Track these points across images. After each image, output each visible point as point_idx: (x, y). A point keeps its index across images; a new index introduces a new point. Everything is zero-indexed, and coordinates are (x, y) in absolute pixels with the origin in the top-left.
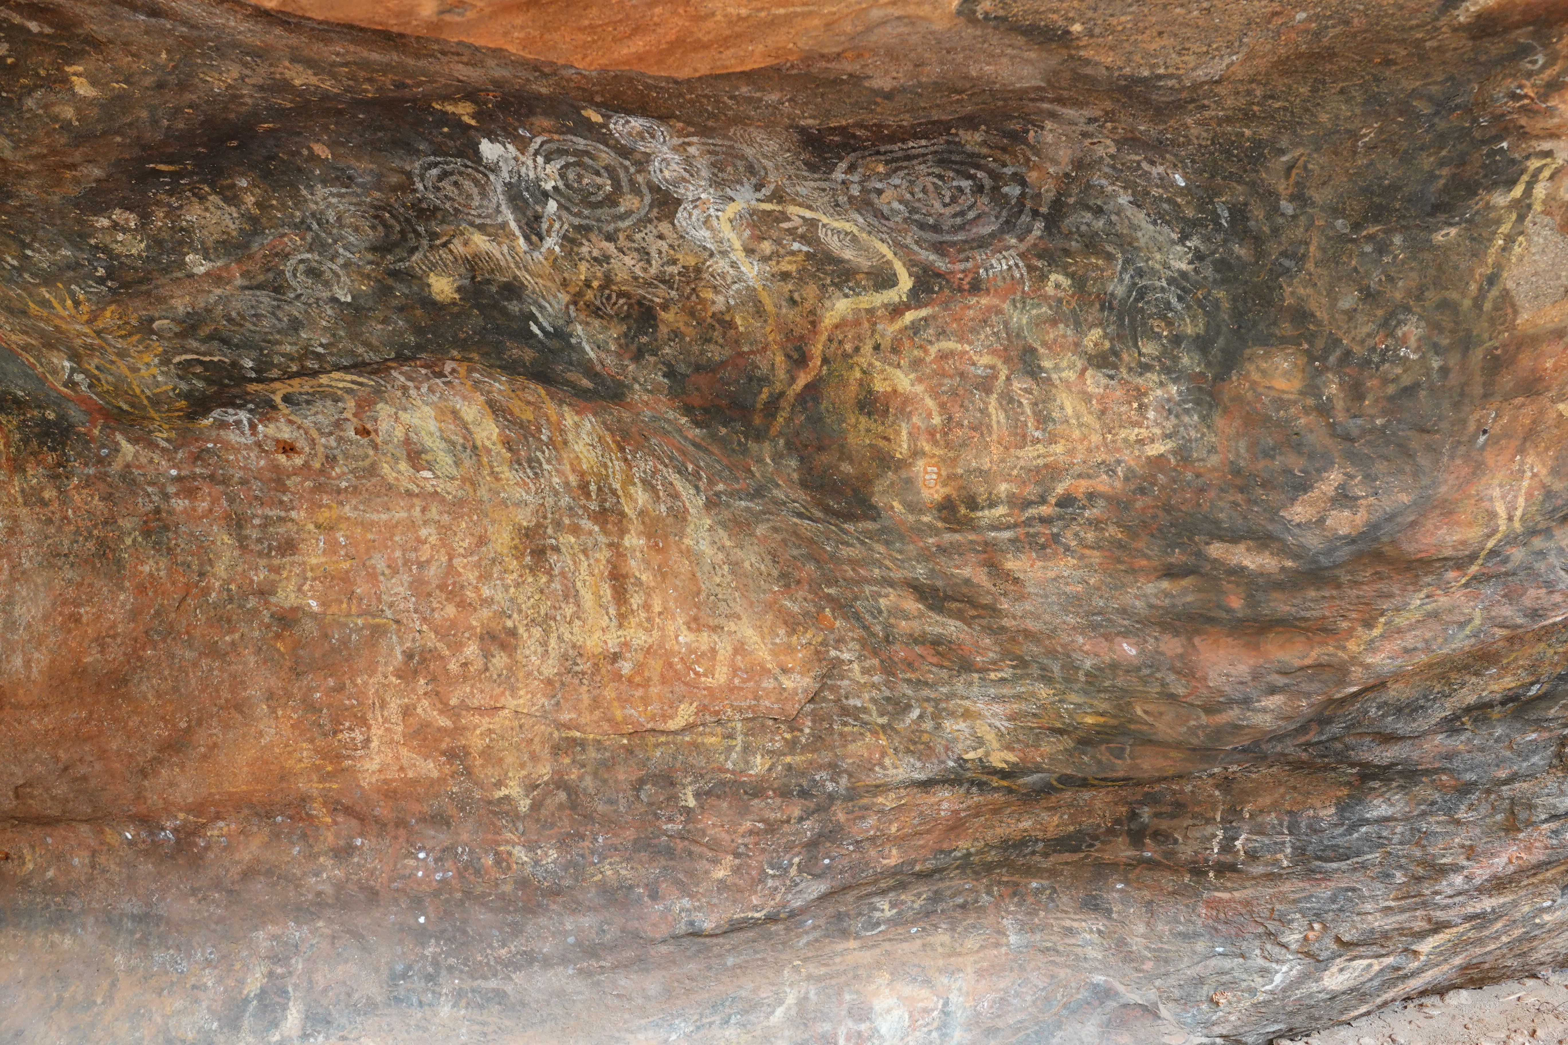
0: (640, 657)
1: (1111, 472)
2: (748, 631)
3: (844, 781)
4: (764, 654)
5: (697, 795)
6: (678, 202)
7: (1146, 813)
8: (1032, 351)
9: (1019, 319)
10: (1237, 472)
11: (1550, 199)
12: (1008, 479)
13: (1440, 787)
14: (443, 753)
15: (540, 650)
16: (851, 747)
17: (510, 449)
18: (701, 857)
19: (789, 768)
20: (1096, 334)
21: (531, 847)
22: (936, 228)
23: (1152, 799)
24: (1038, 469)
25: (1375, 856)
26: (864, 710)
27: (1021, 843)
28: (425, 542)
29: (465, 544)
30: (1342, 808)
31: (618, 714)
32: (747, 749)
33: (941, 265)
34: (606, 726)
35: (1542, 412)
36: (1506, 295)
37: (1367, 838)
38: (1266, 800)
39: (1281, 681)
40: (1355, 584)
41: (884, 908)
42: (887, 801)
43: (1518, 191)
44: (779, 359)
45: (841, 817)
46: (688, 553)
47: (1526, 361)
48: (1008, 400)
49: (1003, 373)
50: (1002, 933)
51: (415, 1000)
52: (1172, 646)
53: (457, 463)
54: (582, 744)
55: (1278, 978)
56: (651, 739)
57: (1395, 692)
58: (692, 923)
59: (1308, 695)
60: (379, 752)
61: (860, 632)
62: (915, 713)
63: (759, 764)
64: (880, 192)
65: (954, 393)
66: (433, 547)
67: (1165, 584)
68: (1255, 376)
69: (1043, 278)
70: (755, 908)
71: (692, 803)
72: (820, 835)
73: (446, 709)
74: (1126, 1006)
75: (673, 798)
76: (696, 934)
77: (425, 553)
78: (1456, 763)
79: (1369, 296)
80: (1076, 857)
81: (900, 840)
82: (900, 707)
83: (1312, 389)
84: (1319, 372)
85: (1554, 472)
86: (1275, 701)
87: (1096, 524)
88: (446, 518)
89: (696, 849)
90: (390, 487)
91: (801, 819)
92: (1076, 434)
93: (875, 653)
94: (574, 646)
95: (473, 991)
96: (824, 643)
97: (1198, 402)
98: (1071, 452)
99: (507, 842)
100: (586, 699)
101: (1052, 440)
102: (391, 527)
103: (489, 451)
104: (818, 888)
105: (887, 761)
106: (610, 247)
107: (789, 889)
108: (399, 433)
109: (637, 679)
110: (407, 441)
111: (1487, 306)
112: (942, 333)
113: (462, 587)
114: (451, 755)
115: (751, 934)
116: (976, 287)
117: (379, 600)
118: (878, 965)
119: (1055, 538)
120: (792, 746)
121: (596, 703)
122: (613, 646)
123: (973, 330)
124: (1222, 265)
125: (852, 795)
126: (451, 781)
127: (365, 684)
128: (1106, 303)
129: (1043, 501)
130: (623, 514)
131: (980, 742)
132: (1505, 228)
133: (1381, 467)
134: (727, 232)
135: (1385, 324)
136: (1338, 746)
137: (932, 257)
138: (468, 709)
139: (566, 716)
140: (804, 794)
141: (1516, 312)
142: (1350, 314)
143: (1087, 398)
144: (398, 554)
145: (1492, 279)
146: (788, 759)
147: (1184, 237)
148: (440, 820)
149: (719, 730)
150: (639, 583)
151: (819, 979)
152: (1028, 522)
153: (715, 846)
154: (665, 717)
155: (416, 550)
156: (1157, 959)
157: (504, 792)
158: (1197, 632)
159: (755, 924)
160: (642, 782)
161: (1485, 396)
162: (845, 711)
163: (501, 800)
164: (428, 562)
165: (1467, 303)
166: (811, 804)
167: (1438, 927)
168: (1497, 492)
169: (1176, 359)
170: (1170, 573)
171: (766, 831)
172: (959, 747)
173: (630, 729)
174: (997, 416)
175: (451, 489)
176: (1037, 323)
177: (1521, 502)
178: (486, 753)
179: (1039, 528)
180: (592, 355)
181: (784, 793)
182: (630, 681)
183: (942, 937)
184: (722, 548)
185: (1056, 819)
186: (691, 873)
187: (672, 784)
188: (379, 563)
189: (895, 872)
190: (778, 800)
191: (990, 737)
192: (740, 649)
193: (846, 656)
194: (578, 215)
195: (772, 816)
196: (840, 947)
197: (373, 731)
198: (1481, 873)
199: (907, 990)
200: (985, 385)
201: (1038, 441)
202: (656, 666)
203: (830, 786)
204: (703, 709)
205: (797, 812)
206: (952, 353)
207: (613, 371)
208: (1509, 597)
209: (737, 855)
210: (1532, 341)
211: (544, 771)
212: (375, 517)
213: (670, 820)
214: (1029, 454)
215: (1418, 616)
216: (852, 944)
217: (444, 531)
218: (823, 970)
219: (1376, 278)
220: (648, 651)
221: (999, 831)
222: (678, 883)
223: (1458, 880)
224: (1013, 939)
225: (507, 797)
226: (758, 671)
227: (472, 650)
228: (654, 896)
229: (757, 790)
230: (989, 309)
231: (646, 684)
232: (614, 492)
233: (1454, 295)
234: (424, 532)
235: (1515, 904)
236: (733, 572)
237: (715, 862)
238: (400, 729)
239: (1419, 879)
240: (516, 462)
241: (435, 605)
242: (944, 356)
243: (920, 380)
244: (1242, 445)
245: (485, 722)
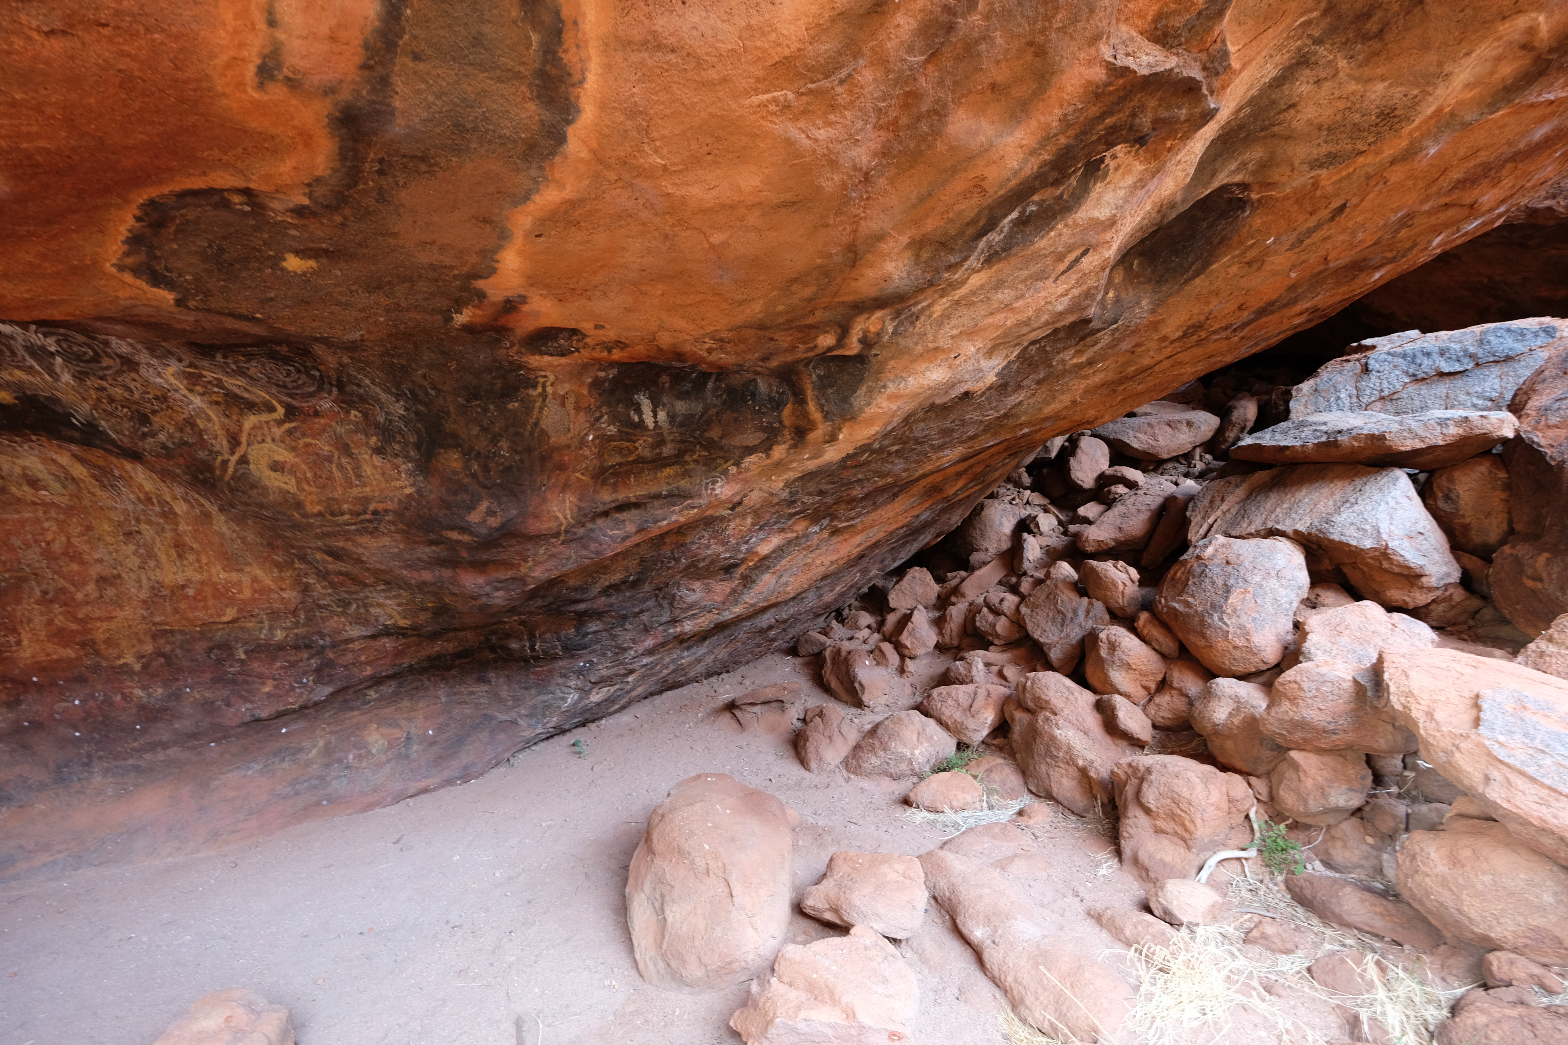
0: (198, 586)
1: (392, 500)
2: (258, 572)
3: (327, 639)
4: (268, 581)
5: (246, 653)
6: (138, 364)
7: (494, 638)
8: (348, 445)
9: (340, 430)
10: (443, 501)
11: (554, 394)
12: (347, 502)
13: (612, 617)
14: (78, 644)
15: (136, 585)
16: (327, 623)
17: (97, 480)
18: (254, 682)
19: (297, 635)
20: (374, 439)
21: (144, 688)
22: (285, 387)
23: (494, 632)
24: (360, 499)
25: (598, 647)
26: (329, 605)
27: (438, 657)
28: (48, 530)
29: (78, 530)
30: (577, 629)
31: (191, 615)
32: (271, 628)
33: (295, 403)
34: (184, 622)
35: (569, 477)
36: (543, 432)
37: (591, 640)
38: (543, 629)
39: (500, 585)
40: (511, 546)
41: (372, 694)
42: (356, 646)
43: (540, 390)
44: (225, 443)
45: (331, 655)
46: (217, 533)
47: (556, 457)
48: (340, 467)
49: (336, 455)
50: (438, 698)
51: (75, 778)
52: (447, 573)
53: (65, 487)
54: (172, 632)
55: (569, 701)
56: (215, 627)
57: (572, 582)
58: (253, 716)
59: (513, 590)
60: (30, 647)
61: (314, 570)
62: (354, 606)
63: (279, 635)
64: (248, 369)
65: (315, 463)
66: (54, 533)
67: (433, 548)
68: (443, 461)
69: (348, 412)
70: (291, 704)
71: (243, 657)
72: (322, 664)
73: (76, 620)
74: (501, 722)
75: (232, 655)
76: (259, 720)
77: (49, 537)
78: (615, 607)
79: (484, 429)
80: (468, 660)
81: (368, 663)
82: (347, 604)
83: (467, 467)
84: (468, 460)
85: (580, 500)
86: (500, 593)
87: (392, 522)
88: (62, 517)
89: (249, 679)
90: (19, 500)
91: (308, 659)
92: (374, 483)
93: (325, 580)
94: (158, 582)
95: (116, 767)
96: (299, 575)
97: (421, 471)
98: (373, 491)
99: (129, 687)
100: (169, 609)
101: (364, 485)
102: (23, 523)
103: (83, 481)
104: (328, 690)
105: (347, 628)
106: (104, 383)
107: (310, 692)
108: (18, 470)
109: (199, 598)
110: (25, 476)
111: (536, 435)
112: (304, 435)
113: (80, 553)
114: (83, 645)
115: (294, 716)
116: (317, 414)
117: (19, 563)
118: (370, 721)
119: (376, 529)
120: (297, 624)
121: (176, 611)
122: (181, 581)
123: (319, 434)
124: (417, 413)
125: (334, 646)
126: (85, 658)
127: (14, 610)
128: (377, 425)
129: (365, 513)
130: (175, 514)
131: (391, 617)
132: (538, 404)
133: (505, 499)
134: (173, 380)
135: (492, 441)
136: (554, 606)
137: (289, 400)
138: (92, 619)
139: (158, 619)
140: (307, 647)
141: (549, 437)
142: (477, 436)
143: (375, 467)
144: (29, 536)
145: (536, 424)
146: (296, 631)
147: (398, 401)
148: (81, 680)
149: (253, 619)
150: (192, 549)
151: (336, 732)
152: (362, 522)
153: (261, 676)
154: (219, 616)
155: (42, 534)
156: (514, 700)
157: (122, 661)
158: (456, 567)
159: (294, 711)
160: (211, 649)
161: (542, 471)
162: (320, 607)
163: (121, 666)
164: (53, 540)
165: (527, 433)
166: (313, 651)
167: (632, 672)
168: (555, 509)
169: (408, 452)
170: (431, 543)
171: (290, 667)
172: (382, 620)
173: (200, 623)
174: (337, 474)
175: (64, 501)
176: (349, 432)
177: (568, 512)
178: (108, 642)
179: (367, 524)
180: (114, 436)
181: (297, 647)
182: (194, 598)
183: (406, 703)
184: (234, 531)
185: (451, 645)
186: (249, 691)
187: (230, 648)
188: (17, 542)
189: (372, 677)
190: (294, 651)
191: (394, 614)
192: (255, 580)
193: (311, 581)
194: (77, 365)
195: (292, 659)
196: (348, 715)
197: (23, 636)
198: (640, 649)
199: (385, 730)
200: (329, 459)
201: (357, 486)
202: (208, 591)
203: (321, 642)
204: (240, 610)
205: (306, 656)
206: (310, 444)
207: (129, 445)
208: (584, 547)
209: (275, 679)
210: (557, 449)
211: (149, 648)
212: (9, 516)
213: (231, 666)
214: (355, 492)
215: (545, 557)
216: (355, 713)
217: (61, 524)
218: (339, 728)
219: (485, 423)
220: (203, 583)
221: (424, 653)
222: (242, 697)
223: (632, 652)
224: (443, 700)
225: (125, 664)
226: (264, 591)
227: (91, 587)
228: (228, 704)
229: (281, 647)
230: (326, 425)
231: (205, 599)
232: (168, 503)
233: (521, 430)
234: (46, 525)
235: (662, 658)
236: (243, 543)
237: (264, 684)
238: (43, 633)
239: (617, 654)
240: (103, 486)
241: (62, 564)
242: (307, 445)
243: (297, 456)
244: (443, 490)
245: (105, 625)
